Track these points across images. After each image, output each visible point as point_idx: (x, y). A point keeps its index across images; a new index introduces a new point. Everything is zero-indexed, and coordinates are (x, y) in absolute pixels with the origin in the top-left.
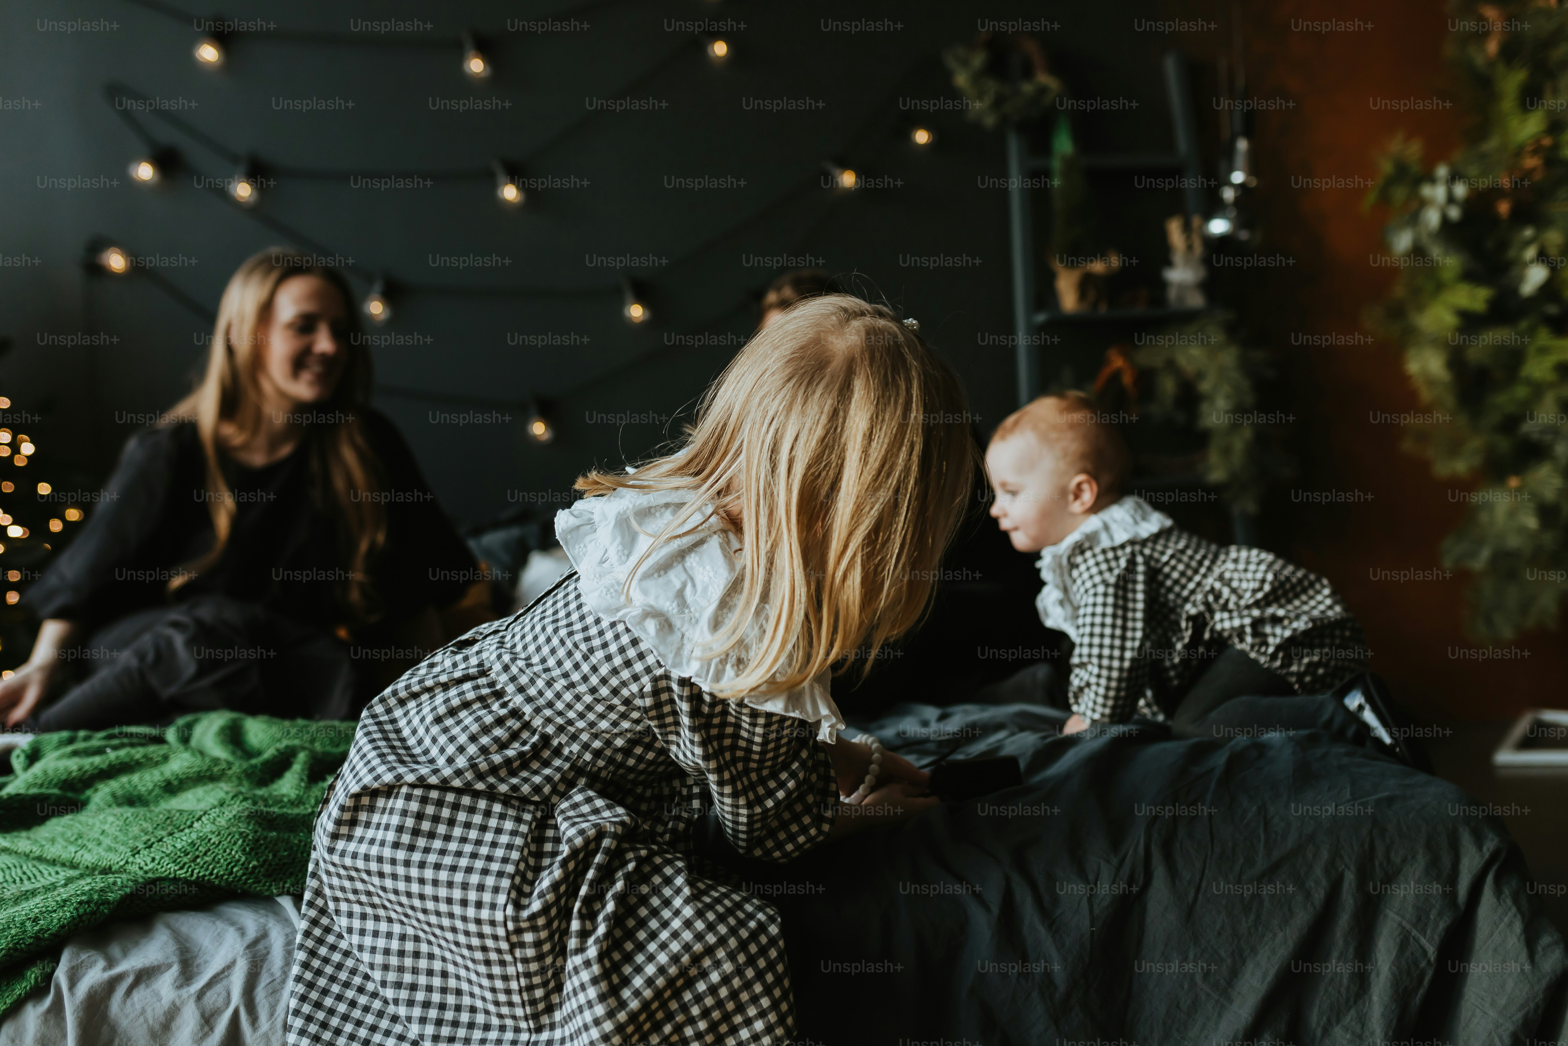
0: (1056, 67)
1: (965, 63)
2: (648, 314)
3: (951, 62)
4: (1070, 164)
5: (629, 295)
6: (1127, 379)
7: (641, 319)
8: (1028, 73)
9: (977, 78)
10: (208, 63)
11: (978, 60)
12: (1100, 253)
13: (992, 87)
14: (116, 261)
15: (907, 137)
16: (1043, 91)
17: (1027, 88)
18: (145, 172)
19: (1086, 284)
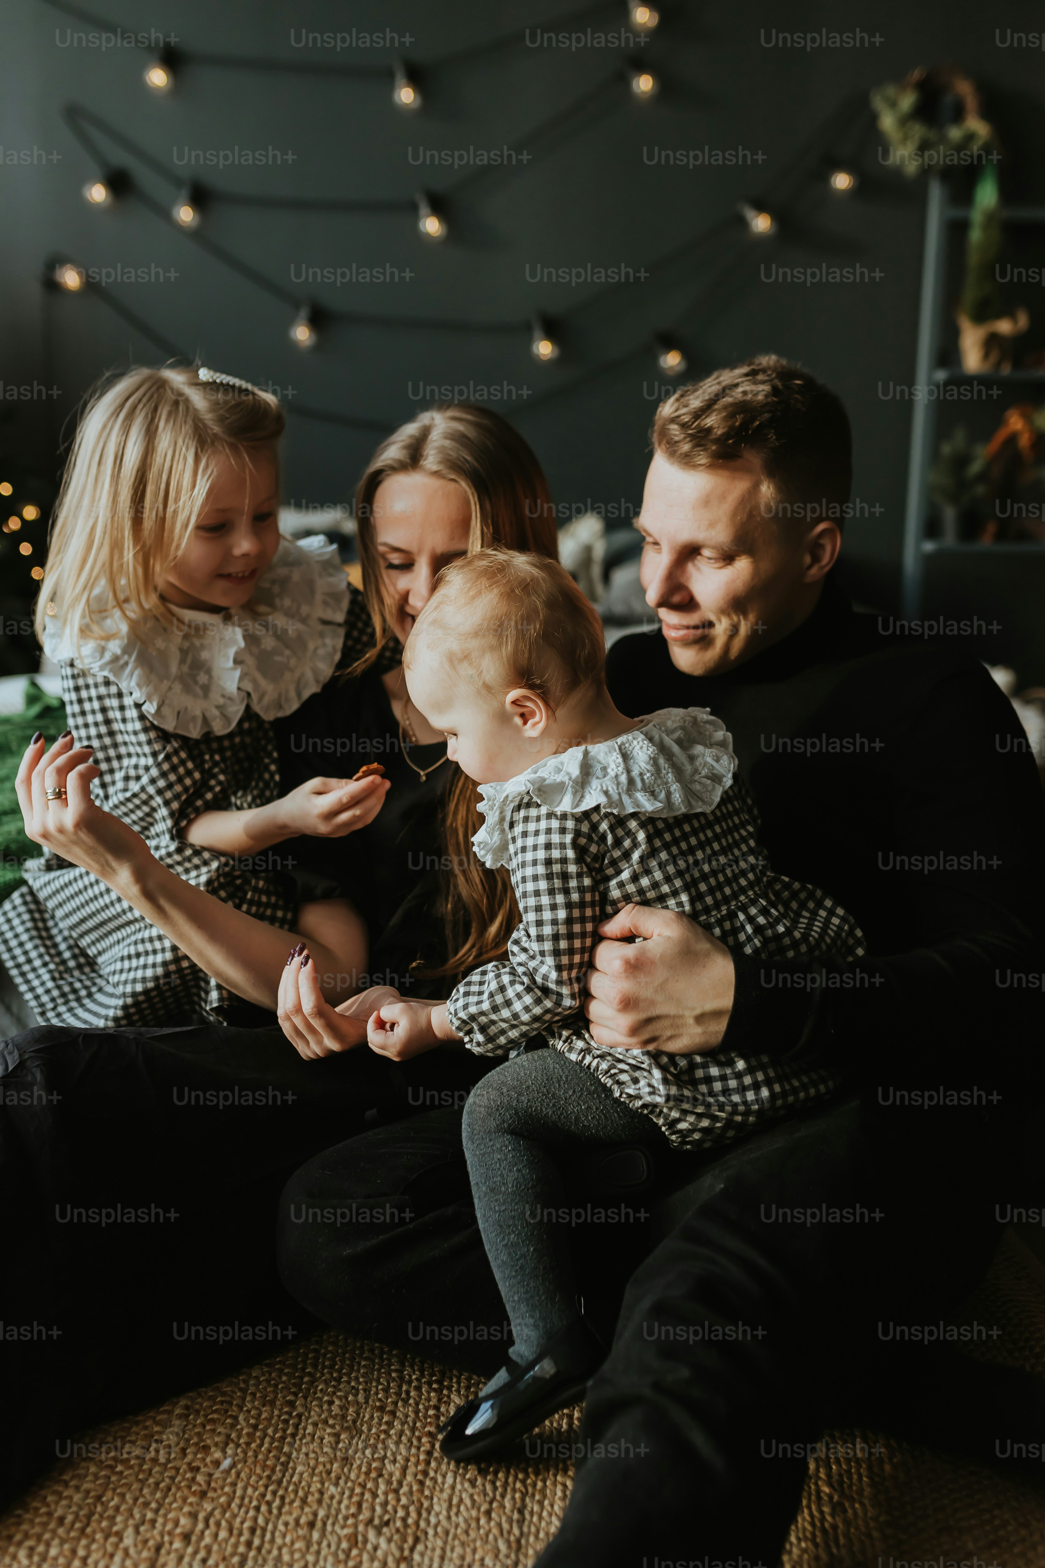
0: (987, 112)
1: (893, 104)
2: (557, 352)
3: (878, 103)
4: (990, 218)
5: (537, 333)
6: (1024, 441)
7: (549, 357)
8: (958, 115)
9: (904, 121)
10: (158, 88)
11: (907, 101)
12: (1008, 312)
13: (918, 131)
14: (71, 279)
15: (825, 178)
16: (970, 137)
17: (955, 133)
18: (98, 193)
19: (992, 342)
